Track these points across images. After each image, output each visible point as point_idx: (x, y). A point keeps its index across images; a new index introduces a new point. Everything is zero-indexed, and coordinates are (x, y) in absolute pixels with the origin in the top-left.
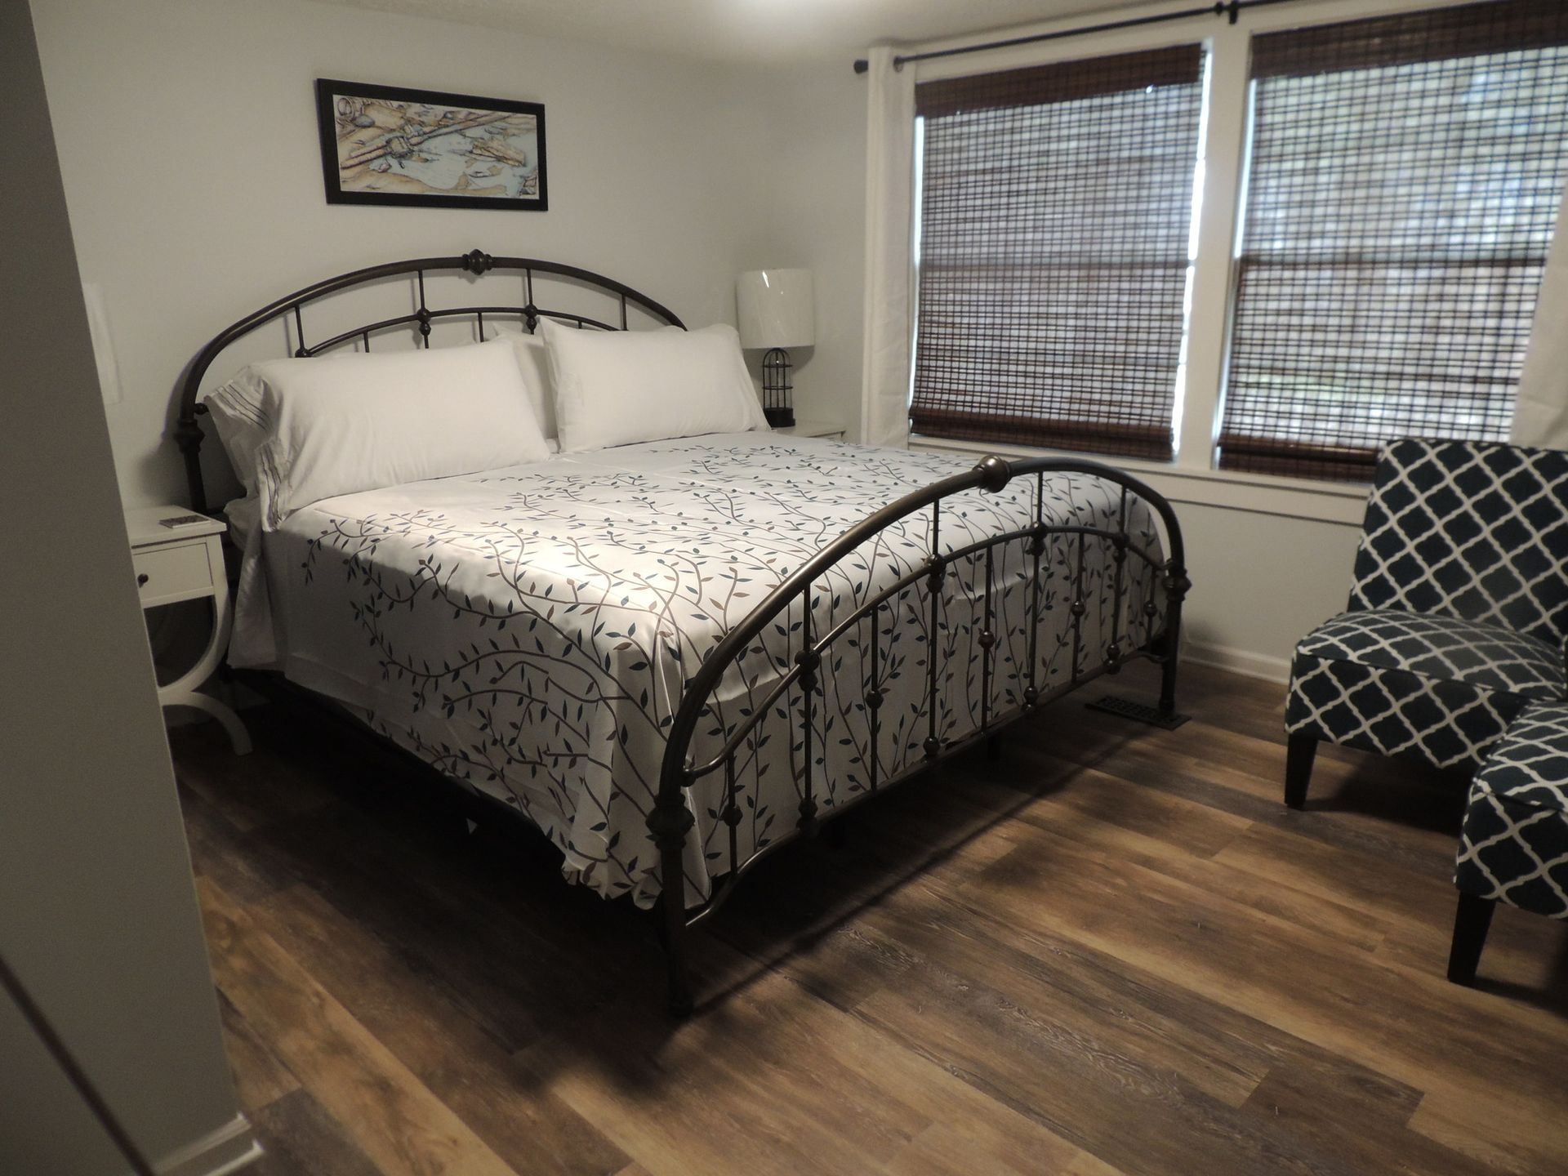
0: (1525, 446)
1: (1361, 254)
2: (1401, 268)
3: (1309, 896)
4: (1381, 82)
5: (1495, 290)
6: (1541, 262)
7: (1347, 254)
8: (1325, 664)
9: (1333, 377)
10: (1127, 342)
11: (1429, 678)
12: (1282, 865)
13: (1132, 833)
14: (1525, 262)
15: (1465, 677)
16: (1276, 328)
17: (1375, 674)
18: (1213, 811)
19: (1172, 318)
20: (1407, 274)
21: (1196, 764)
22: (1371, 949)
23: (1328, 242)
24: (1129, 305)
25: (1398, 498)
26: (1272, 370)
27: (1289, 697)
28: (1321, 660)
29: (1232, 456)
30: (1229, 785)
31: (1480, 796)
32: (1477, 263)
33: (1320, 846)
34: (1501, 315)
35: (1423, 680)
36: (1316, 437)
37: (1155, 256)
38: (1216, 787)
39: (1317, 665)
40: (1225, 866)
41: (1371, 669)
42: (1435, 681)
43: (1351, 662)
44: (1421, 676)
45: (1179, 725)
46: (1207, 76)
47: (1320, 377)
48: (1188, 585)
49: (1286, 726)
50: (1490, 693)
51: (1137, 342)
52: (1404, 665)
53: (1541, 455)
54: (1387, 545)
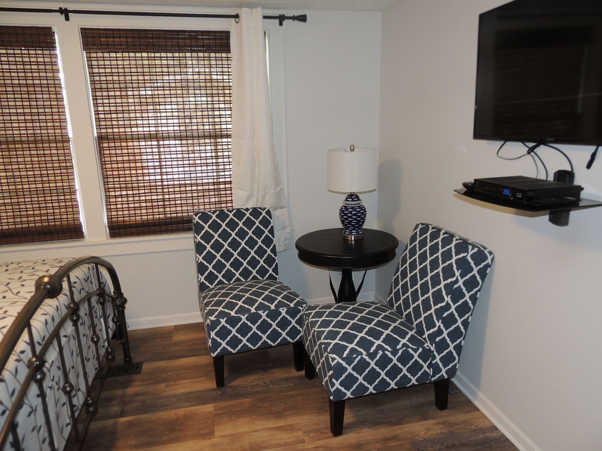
0: (244, 208)
1: (156, 134)
2: (175, 140)
3: (263, 430)
4: (148, 58)
5: (213, 148)
6: (228, 136)
7: (150, 134)
8: (223, 321)
9: (157, 189)
10: (42, 182)
11: (264, 312)
12: (242, 420)
13: (171, 445)
14: (222, 137)
15: (275, 307)
16: (124, 169)
17: (244, 318)
18: (193, 409)
19: (67, 168)
20: (178, 142)
21: (166, 386)
22: (303, 442)
23: (140, 129)
24: (39, 162)
25: (207, 237)
26: (127, 189)
27: (210, 341)
28: (221, 320)
29: (116, 231)
30: (188, 390)
31: (335, 362)
32: (204, 137)
33: (246, 401)
34: (217, 157)
35: (262, 314)
36: (155, 216)
37: (48, 136)
38: (185, 394)
39: (220, 322)
40: (224, 436)
41: (242, 316)
42: (266, 312)
43: (234, 316)
44: (260, 312)
45: (141, 369)
46: (57, 45)
47: (151, 189)
48: (125, 301)
49: (212, 354)
50: (285, 310)
51: (49, 182)
52: (253, 310)
53: (251, 210)
54: (209, 258)
